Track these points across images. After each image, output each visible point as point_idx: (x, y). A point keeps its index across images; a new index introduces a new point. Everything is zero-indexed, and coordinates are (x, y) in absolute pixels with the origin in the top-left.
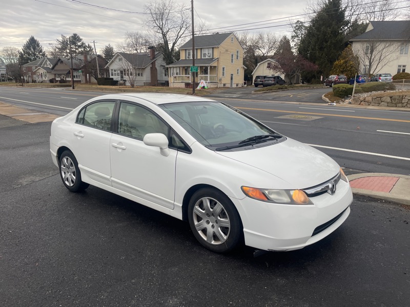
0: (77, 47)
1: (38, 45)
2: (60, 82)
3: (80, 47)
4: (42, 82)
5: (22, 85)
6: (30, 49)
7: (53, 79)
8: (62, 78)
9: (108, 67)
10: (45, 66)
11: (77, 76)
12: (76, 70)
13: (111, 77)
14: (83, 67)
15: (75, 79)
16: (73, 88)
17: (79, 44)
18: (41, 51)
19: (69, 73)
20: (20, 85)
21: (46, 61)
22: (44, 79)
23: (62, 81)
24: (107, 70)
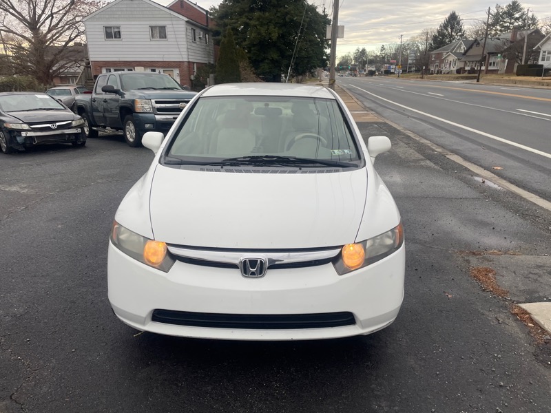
0: (513, 21)
1: (458, 23)
2: (469, 72)
3: (517, 19)
4: (448, 73)
5: (422, 78)
6: (447, 30)
7: (461, 68)
8: (474, 66)
9: (539, 48)
10: (458, 51)
11: (494, 63)
12: (494, 54)
13: (540, 63)
14: (505, 50)
15: (490, 68)
16: (478, 81)
17: (517, 15)
18: (460, 31)
19: (484, 59)
20: (421, 78)
21: (461, 43)
22: (452, 68)
23: (472, 71)
24: (538, 52)
